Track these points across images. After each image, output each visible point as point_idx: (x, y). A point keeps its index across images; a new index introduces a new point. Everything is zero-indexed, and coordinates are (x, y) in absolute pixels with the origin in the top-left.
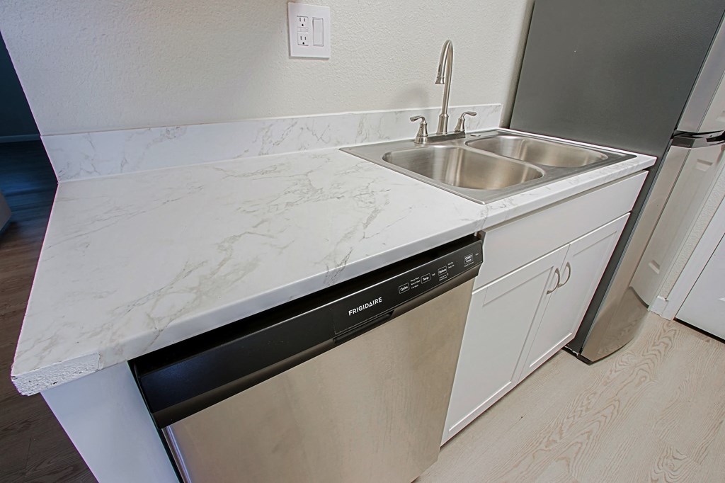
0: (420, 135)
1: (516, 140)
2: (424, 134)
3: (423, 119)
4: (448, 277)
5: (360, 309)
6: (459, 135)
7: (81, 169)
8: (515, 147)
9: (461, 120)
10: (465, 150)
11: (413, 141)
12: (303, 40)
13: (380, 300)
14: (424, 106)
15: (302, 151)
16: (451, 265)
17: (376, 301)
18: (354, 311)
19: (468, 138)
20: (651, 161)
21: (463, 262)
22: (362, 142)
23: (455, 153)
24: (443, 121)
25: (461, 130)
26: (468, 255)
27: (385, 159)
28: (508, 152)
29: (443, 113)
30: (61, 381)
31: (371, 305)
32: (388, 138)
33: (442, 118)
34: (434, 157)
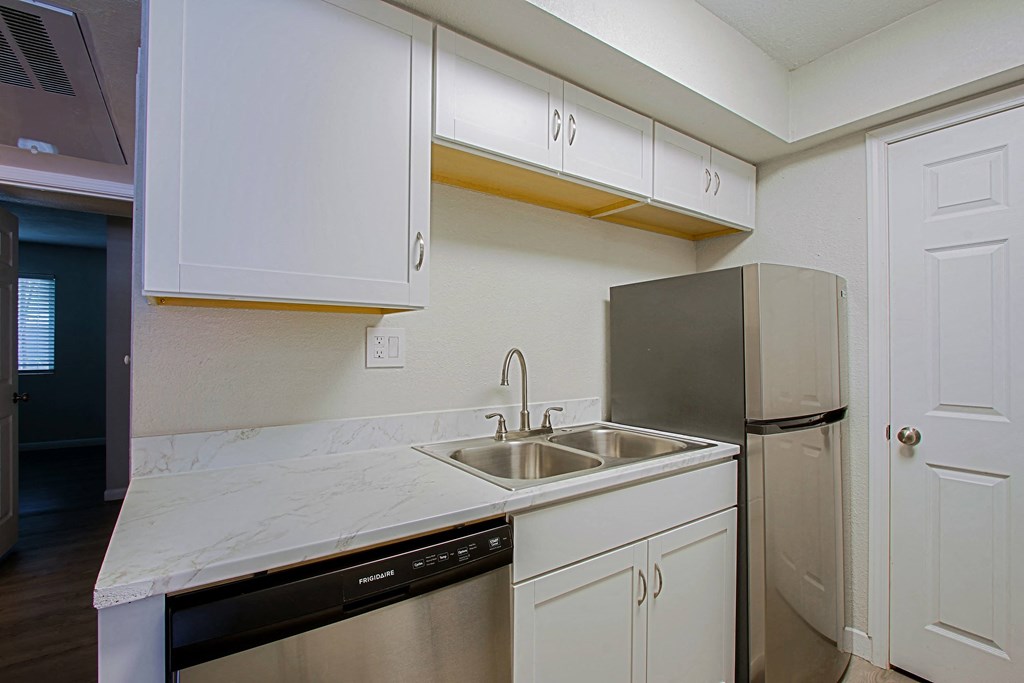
0: (500, 431)
1: (607, 434)
2: (503, 430)
3: (501, 416)
4: (470, 559)
5: (371, 579)
6: (546, 430)
7: (156, 467)
8: (608, 440)
9: (546, 416)
10: (541, 445)
11: (493, 438)
12: (379, 354)
13: (392, 573)
14: (507, 403)
15: (372, 450)
16: (473, 546)
17: (388, 574)
18: (365, 580)
19: (555, 434)
20: (735, 449)
21: (489, 545)
22: (438, 439)
23: (532, 448)
24: (525, 418)
25: (548, 425)
26: (494, 538)
27: (455, 456)
28: (601, 446)
29: (524, 409)
30: (123, 601)
31: (382, 576)
32: (467, 435)
33: (523, 415)
34: (510, 454)
